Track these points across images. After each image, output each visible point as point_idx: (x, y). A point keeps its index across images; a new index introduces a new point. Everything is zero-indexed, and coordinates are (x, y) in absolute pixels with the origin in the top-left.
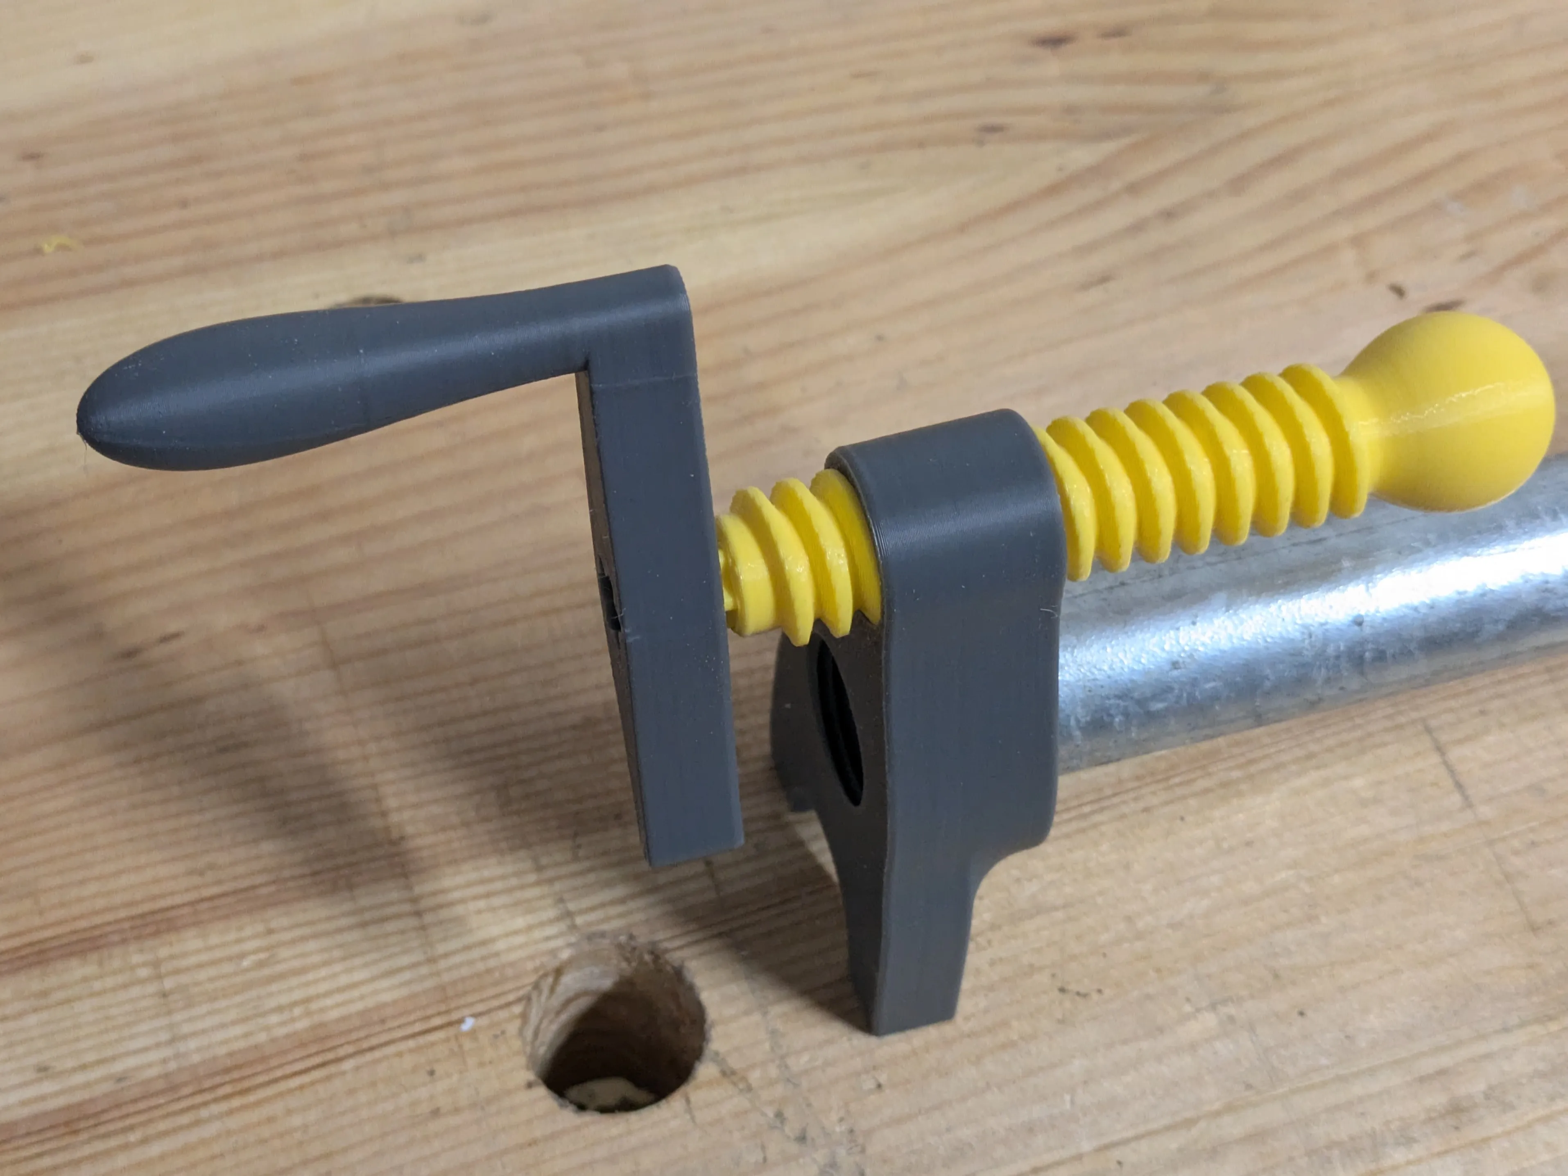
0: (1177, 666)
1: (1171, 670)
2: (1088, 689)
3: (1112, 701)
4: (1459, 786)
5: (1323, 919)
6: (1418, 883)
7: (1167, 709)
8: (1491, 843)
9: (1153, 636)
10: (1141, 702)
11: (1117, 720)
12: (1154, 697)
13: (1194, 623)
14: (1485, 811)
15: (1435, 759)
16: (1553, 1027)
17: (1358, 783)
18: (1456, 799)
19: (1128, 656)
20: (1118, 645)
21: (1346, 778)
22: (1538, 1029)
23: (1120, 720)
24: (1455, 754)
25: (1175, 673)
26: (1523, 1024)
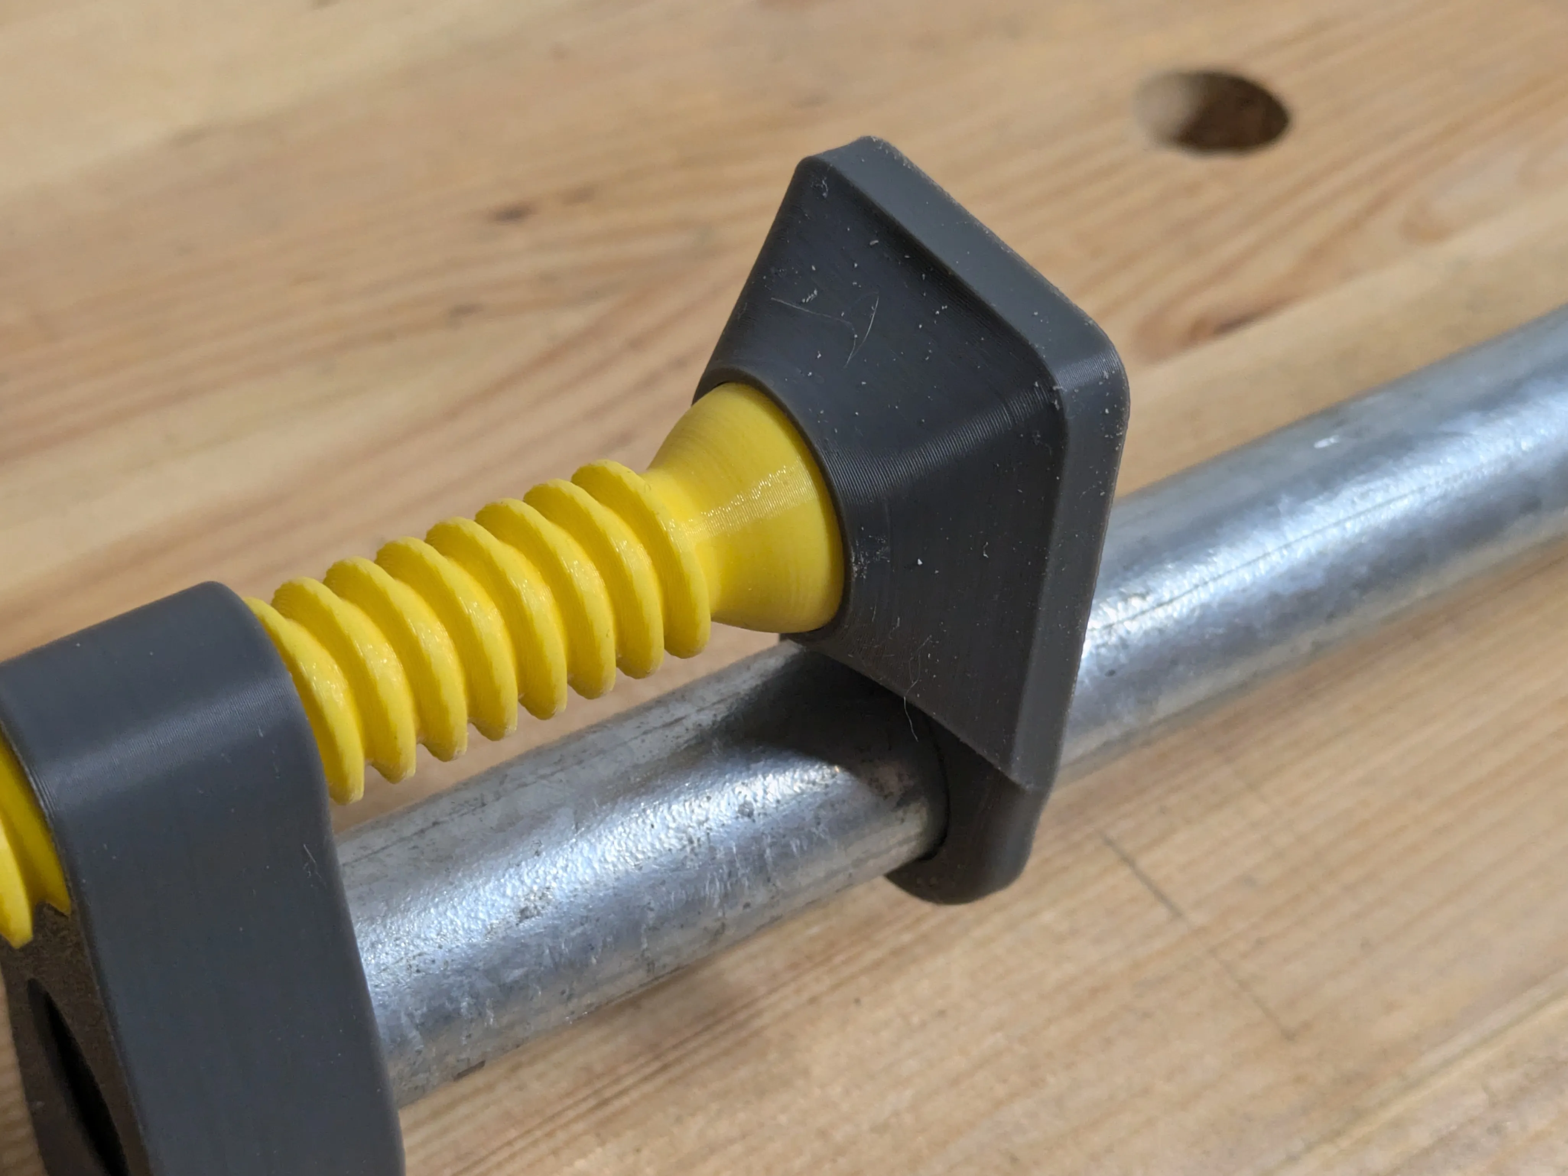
0: (528, 913)
1: (521, 921)
2: (414, 969)
3: (451, 980)
4: (1161, 897)
5: (1051, 1080)
6: (1147, 1015)
7: (526, 975)
8: (1213, 952)
9: (486, 882)
10: (490, 973)
11: (464, 1004)
12: (506, 962)
13: (538, 853)
14: (1198, 918)
15: (1125, 872)
16: (1344, 1143)
17: (1048, 917)
18: (1161, 913)
19: (460, 912)
20: (443, 901)
21: (1033, 914)
22: (1329, 1150)
23: (469, 1004)
24: (1144, 862)
25: (527, 924)
26: (1310, 1148)
